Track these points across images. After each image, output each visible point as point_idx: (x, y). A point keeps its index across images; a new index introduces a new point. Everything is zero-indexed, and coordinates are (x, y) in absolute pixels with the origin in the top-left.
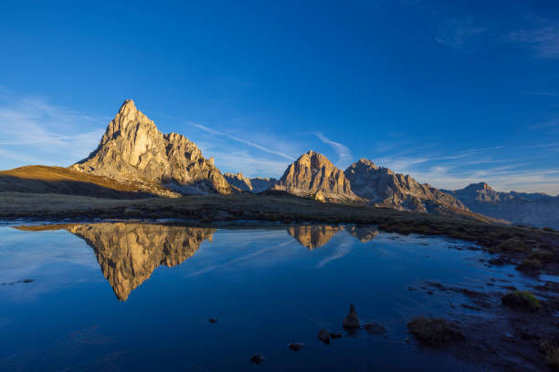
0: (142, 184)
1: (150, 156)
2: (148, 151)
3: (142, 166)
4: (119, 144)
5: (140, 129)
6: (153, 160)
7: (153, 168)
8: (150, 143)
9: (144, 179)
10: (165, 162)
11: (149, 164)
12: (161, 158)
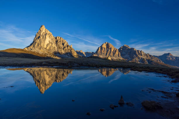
0: (48, 54)
1: (50, 45)
2: (50, 43)
3: (48, 48)
4: (40, 40)
5: (47, 35)
6: (51, 46)
7: (51, 49)
8: (50, 40)
9: (49, 53)
10: (56, 47)
12: (54, 45)
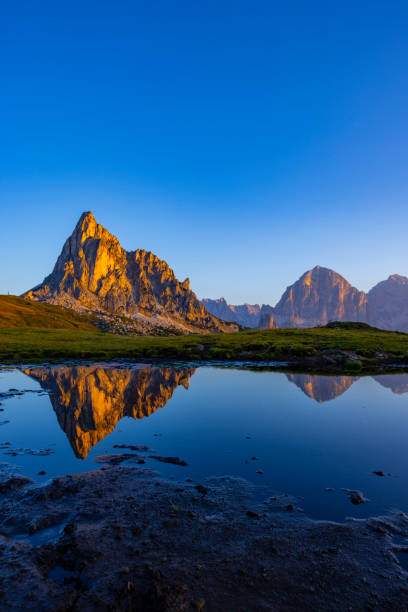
1: (113, 279)
2: (109, 273)
3: (103, 292)
5: (101, 248)
6: (116, 284)
7: (116, 294)
8: (112, 263)
9: (106, 308)
10: (130, 287)
11: (111, 290)
